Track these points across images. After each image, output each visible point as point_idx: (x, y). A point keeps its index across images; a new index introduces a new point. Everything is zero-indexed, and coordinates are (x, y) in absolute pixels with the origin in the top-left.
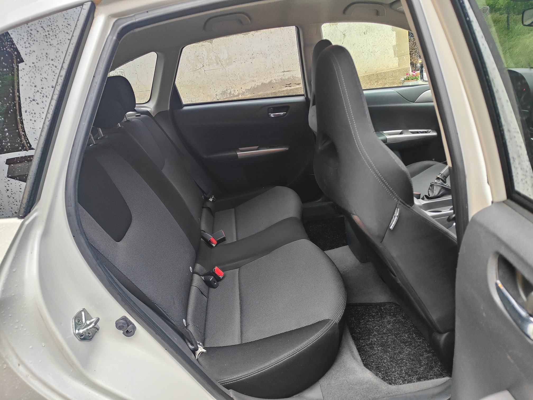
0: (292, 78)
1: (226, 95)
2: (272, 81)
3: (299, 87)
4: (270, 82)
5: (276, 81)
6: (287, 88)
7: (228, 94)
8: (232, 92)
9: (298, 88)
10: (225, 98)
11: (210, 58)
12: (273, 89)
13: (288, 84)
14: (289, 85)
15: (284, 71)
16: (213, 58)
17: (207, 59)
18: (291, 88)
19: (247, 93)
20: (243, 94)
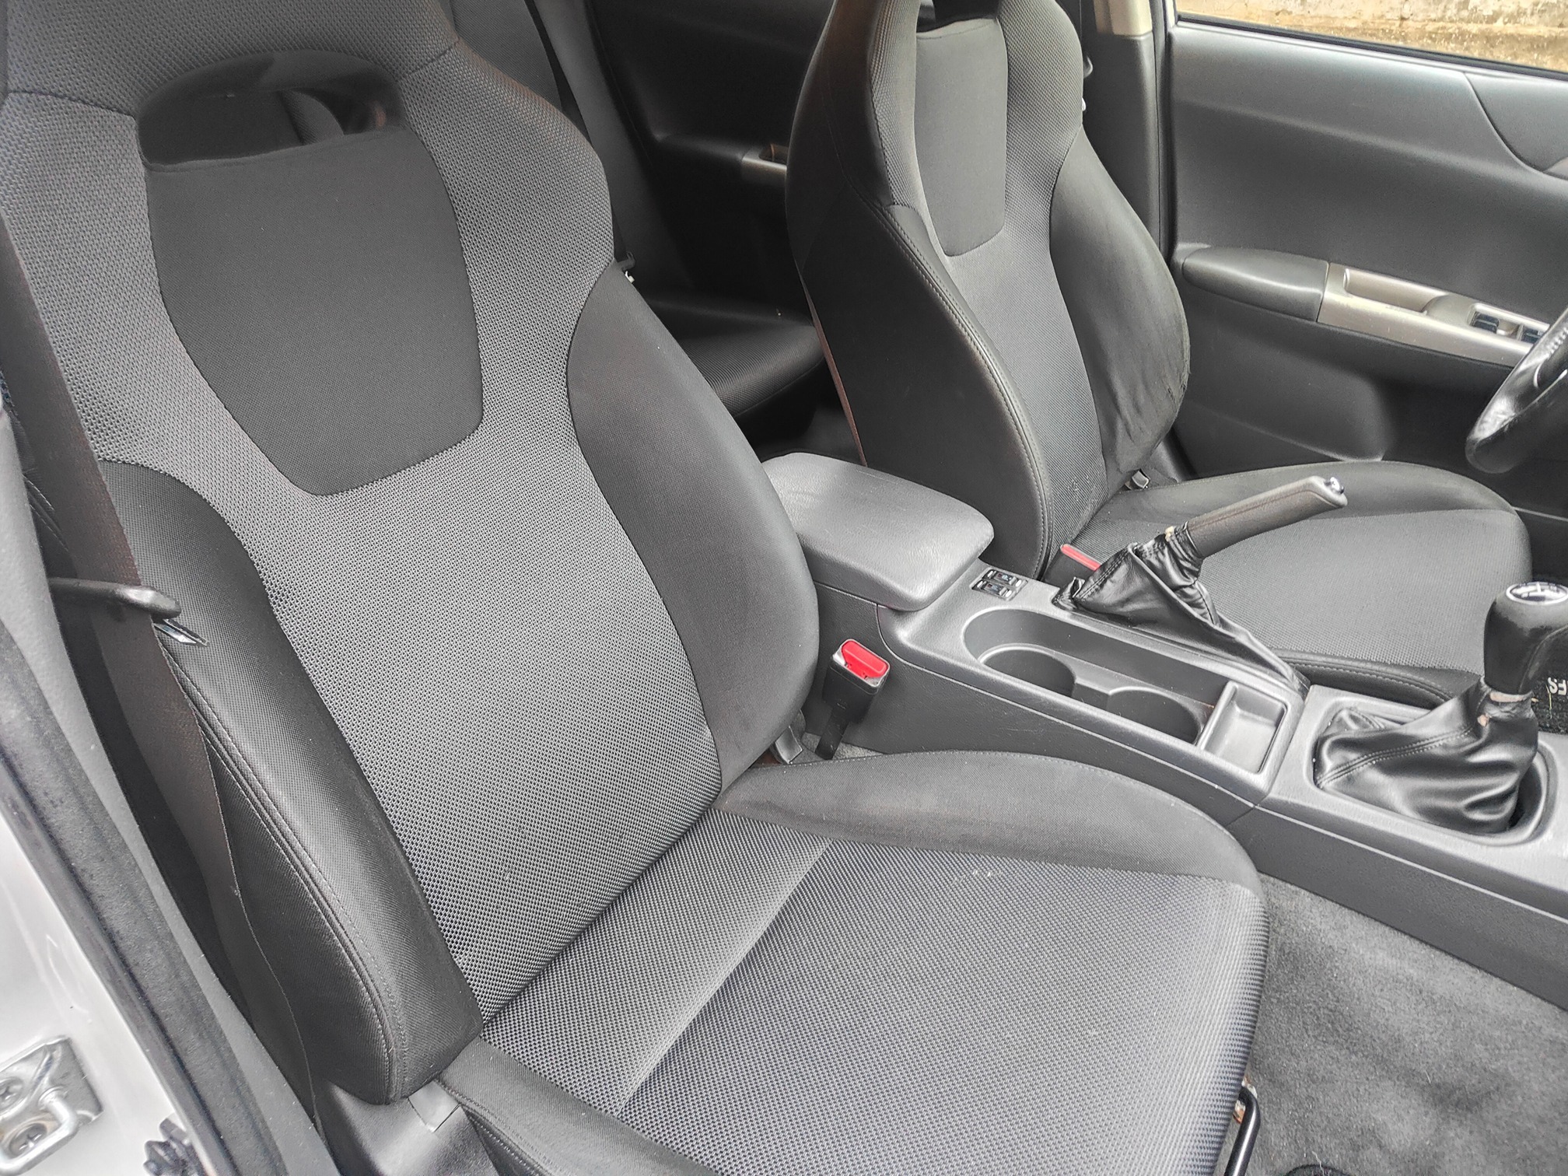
19: (1536, 18)
20: (1513, 18)
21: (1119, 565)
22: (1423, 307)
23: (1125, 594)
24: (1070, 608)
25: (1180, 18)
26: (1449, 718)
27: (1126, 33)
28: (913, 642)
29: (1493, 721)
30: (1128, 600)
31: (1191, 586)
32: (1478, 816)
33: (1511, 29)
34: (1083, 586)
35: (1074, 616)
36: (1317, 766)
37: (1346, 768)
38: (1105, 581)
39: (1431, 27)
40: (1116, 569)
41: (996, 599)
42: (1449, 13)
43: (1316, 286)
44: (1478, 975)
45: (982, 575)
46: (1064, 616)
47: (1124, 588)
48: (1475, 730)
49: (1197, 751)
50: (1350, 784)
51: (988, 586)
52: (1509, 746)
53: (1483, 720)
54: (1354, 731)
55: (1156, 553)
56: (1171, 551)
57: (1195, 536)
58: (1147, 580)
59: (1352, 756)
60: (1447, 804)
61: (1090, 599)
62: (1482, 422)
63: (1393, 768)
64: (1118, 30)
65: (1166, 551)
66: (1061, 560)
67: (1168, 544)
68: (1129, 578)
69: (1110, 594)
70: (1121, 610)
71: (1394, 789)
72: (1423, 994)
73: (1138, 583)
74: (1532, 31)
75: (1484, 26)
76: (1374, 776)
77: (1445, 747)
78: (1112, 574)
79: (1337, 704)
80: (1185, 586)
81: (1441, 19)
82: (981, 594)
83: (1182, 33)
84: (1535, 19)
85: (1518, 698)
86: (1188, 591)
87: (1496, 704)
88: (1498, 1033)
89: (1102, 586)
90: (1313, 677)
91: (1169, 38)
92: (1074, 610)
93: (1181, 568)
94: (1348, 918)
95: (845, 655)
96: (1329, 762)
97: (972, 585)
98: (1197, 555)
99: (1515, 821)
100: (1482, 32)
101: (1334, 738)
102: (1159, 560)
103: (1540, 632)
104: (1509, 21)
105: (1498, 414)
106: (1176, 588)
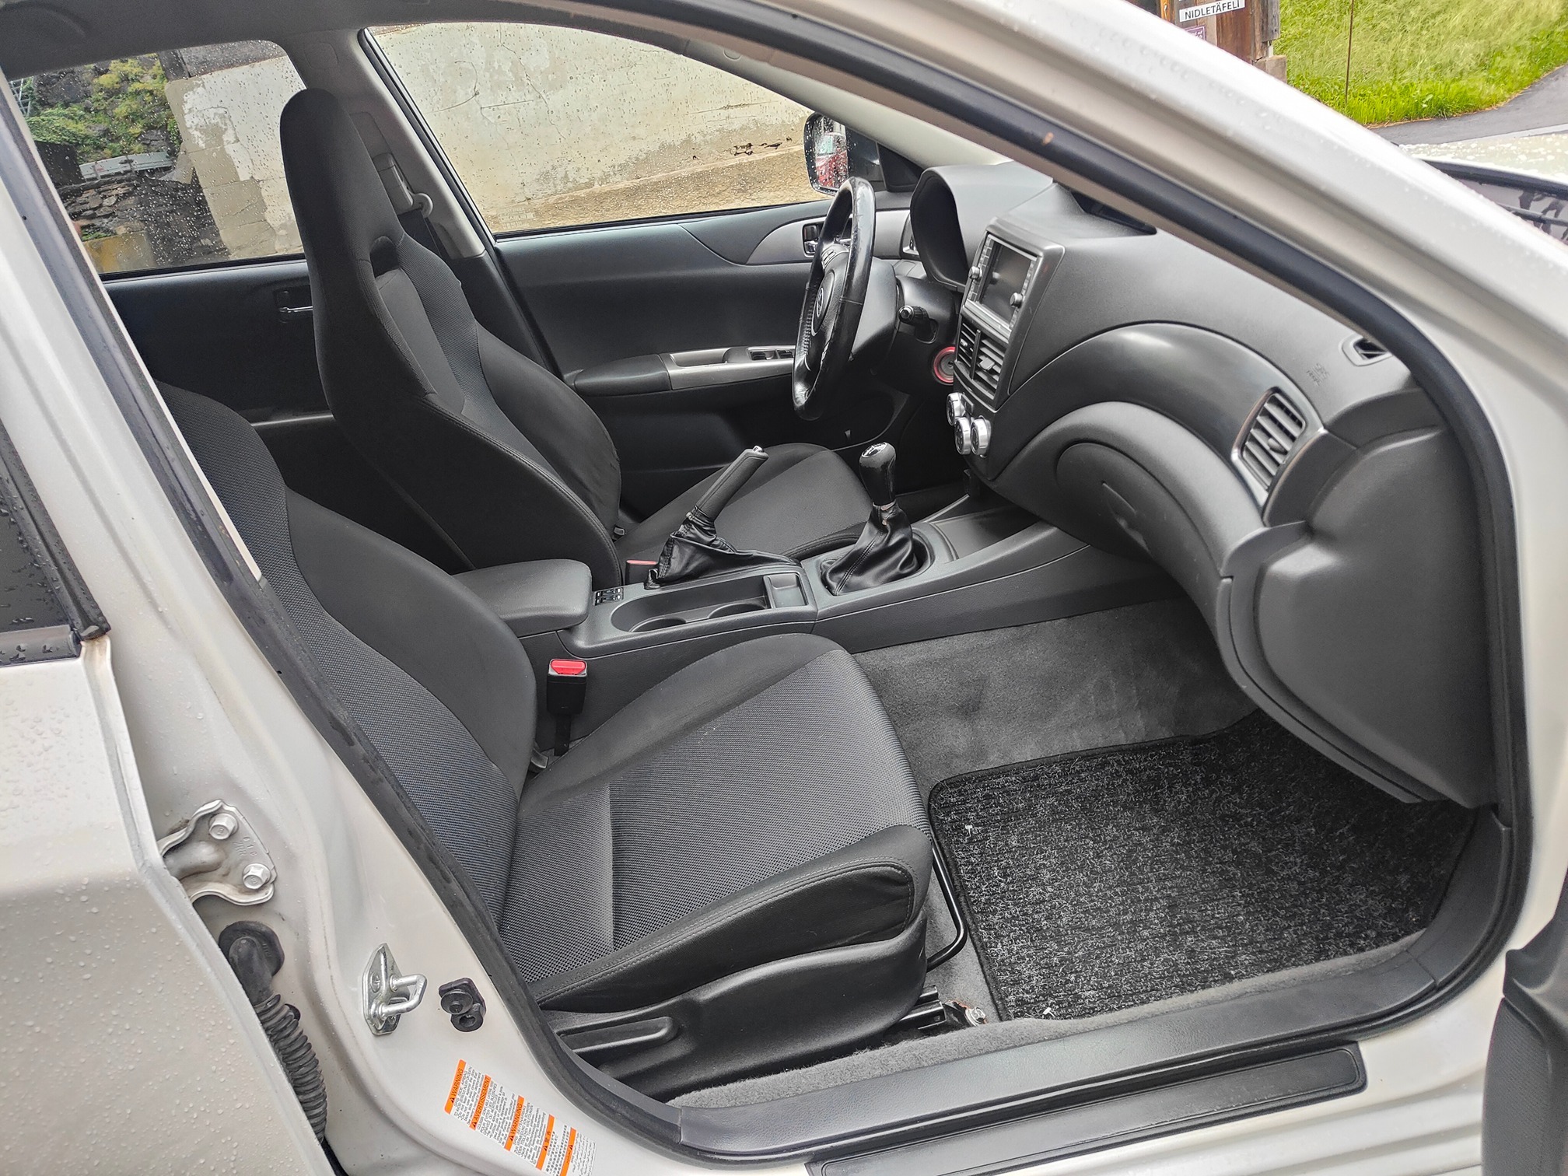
0: (752, 126)
1: (551, 184)
2: (693, 137)
3: (775, 154)
4: (687, 141)
5: (705, 136)
6: (738, 158)
7: (558, 182)
8: (569, 176)
9: (774, 157)
10: (549, 192)
11: (496, 65)
12: (695, 162)
13: (743, 147)
14: (745, 150)
15: (729, 106)
16: (506, 67)
17: (487, 70)
18: (751, 158)
19: (618, 176)
20: (605, 179)
21: (672, 548)
22: (723, 360)
23: (684, 562)
24: (658, 587)
25: (496, 237)
26: (871, 532)
27: (472, 255)
28: (589, 644)
29: (889, 520)
30: (688, 564)
31: (715, 540)
32: (906, 571)
33: (606, 188)
34: (658, 572)
35: (663, 589)
36: (829, 588)
37: (842, 583)
38: (670, 560)
39: (552, 200)
40: (672, 551)
41: (612, 604)
42: (559, 188)
43: (661, 370)
44: (947, 640)
45: (594, 597)
46: (657, 591)
47: (682, 559)
48: (882, 529)
49: (773, 610)
50: (848, 588)
51: (601, 600)
52: (900, 531)
53: (884, 523)
54: (831, 567)
55: (689, 530)
56: (696, 525)
57: (705, 509)
58: (692, 547)
59: (841, 575)
60: (892, 573)
61: (667, 574)
62: (796, 399)
63: (861, 571)
64: (465, 255)
65: (693, 527)
66: (631, 569)
67: (692, 522)
68: (681, 552)
69: (676, 566)
70: (687, 571)
71: (867, 578)
72: (932, 664)
73: (688, 551)
74: (621, 186)
75: (588, 190)
76: (855, 579)
77: (877, 545)
78: (671, 554)
79: (818, 562)
80: (713, 541)
81: (556, 193)
82: (603, 605)
83: (502, 245)
84: (618, 178)
85: (892, 504)
86: (715, 543)
87: (885, 511)
88: (969, 660)
89: (669, 564)
90: (799, 558)
91: (497, 251)
92: (661, 586)
93: (705, 532)
94: (884, 653)
95: (555, 669)
96: (834, 584)
97: (594, 604)
98: (710, 521)
99: (921, 564)
100: (588, 195)
101: (829, 571)
102: (692, 533)
103: (885, 465)
104: (602, 183)
105: (800, 392)
106: (709, 544)
